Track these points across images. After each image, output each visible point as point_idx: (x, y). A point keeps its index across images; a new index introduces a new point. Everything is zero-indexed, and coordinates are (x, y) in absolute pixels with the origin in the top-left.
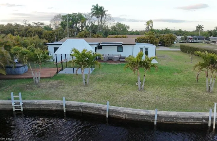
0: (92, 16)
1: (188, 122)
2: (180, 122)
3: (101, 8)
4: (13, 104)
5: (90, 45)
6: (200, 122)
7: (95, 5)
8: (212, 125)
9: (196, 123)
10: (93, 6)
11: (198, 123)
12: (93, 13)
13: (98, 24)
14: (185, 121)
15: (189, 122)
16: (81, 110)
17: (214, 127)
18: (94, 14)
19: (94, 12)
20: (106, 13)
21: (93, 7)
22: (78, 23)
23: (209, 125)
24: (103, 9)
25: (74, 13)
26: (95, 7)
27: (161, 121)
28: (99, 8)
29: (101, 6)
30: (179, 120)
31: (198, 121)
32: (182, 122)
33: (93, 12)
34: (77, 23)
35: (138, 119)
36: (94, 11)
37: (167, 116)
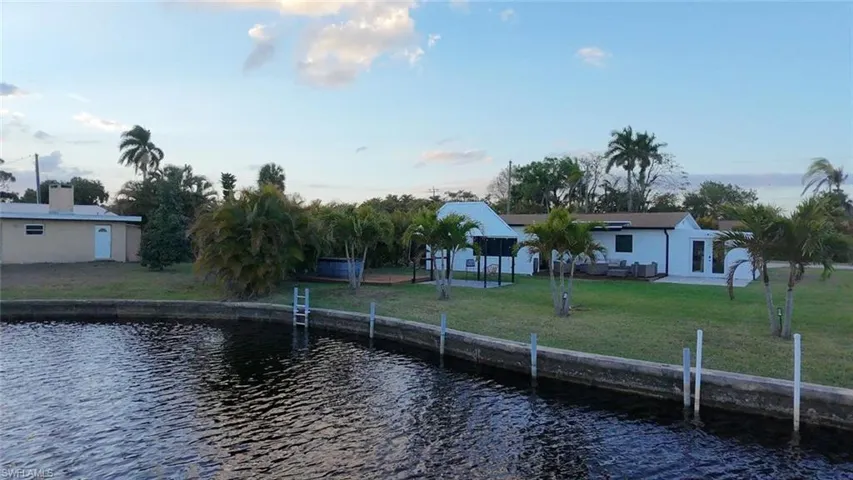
0: (611, 164)
1: (627, 385)
2: (603, 383)
3: (643, 138)
4: (295, 311)
5: (510, 225)
6: (664, 390)
7: (621, 131)
8: (693, 400)
9: (651, 391)
10: (613, 134)
11: (656, 392)
12: (612, 156)
13: (629, 189)
14: (617, 382)
15: (630, 388)
16: (402, 337)
17: (697, 407)
18: (616, 157)
19: (617, 153)
20: (659, 151)
21: (615, 138)
22: (562, 187)
23: (687, 402)
24: (651, 140)
25: (548, 159)
26: (620, 135)
27: (554, 374)
28: (634, 137)
29: (643, 133)
30: (601, 376)
31: (656, 388)
32: (609, 384)
33: (612, 152)
34: (556, 185)
35: (502, 363)
36: (616, 149)
37: (565, 359)
